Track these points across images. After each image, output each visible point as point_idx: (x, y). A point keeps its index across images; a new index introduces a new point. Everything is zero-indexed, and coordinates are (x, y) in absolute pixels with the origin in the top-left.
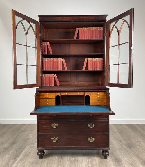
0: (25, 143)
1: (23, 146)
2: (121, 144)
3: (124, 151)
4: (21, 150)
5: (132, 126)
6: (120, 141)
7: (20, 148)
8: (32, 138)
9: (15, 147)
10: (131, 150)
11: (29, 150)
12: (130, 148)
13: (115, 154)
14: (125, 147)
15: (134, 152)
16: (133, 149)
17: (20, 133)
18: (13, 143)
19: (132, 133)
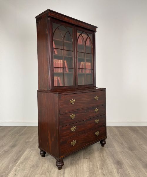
0: (26, 146)
1: (24, 149)
2: (122, 146)
3: (126, 154)
4: (21, 152)
5: (133, 129)
6: (121, 144)
7: (20, 151)
8: (33, 141)
9: (15, 149)
10: (133, 153)
11: (29, 153)
12: (131, 150)
13: (116, 156)
14: (127, 150)
15: (135, 154)
16: (134, 151)
17: (20, 135)
18: (13, 146)
19: (134, 136)
